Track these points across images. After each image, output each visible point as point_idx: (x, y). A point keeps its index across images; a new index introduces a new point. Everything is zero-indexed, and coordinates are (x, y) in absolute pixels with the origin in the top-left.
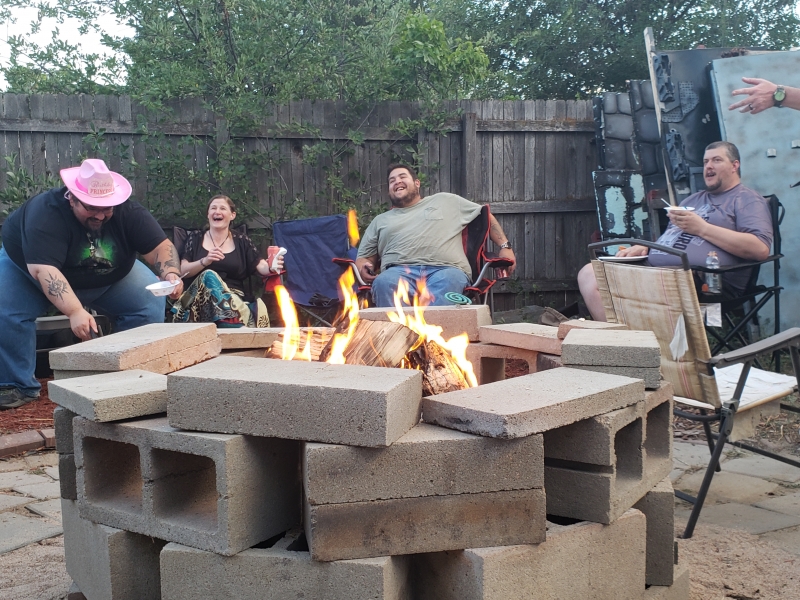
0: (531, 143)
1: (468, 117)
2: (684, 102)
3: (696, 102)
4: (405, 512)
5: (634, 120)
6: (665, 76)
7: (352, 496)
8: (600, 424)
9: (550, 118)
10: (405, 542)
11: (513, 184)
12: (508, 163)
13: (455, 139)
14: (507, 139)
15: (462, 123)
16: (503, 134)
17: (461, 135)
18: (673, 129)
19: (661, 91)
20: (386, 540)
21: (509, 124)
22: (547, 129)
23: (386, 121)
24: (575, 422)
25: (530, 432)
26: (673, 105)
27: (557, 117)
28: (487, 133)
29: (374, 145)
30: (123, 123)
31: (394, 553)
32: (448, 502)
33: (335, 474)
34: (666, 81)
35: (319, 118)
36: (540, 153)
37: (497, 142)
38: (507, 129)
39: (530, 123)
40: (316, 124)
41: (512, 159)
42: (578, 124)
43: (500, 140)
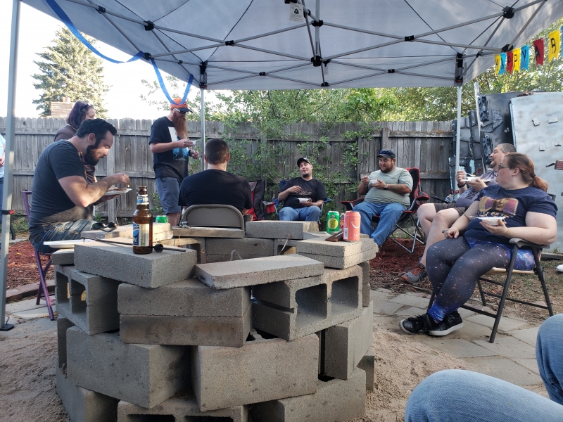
0: (418, 143)
1: (384, 130)
2: (494, 121)
3: (501, 121)
4: (167, 323)
5: (471, 131)
6: (484, 107)
7: (140, 312)
8: (286, 285)
9: (429, 130)
10: (167, 339)
11: (408, 164)
12: (406, 153)
13: (377, 141)
14: (406, 141)
15: (381, 133)
16: (404, 138)
17: (380, 138)
18: (487, 135)
19: (481, 116)
20: (157, 336)
21: (406, 133)
22: (428, 136)
23: (343, 132)
24: (268, 283)
25: (232, 286)
26: (487, 123)
27: (433, 130)
28: (395, 138)
29: (337, 144)
30: (220, 134)
31: (161, 343)
32: (190, 320)
33: (131, 300)
34: (484, 110)
35: (310, 131)
36: (423, 148)
37: (400, 142)
38: (405, 136)
39: (418, 132)
40: (309, 134)
41: (408, 151)
42: (445, 133)
43: (402, 141)
